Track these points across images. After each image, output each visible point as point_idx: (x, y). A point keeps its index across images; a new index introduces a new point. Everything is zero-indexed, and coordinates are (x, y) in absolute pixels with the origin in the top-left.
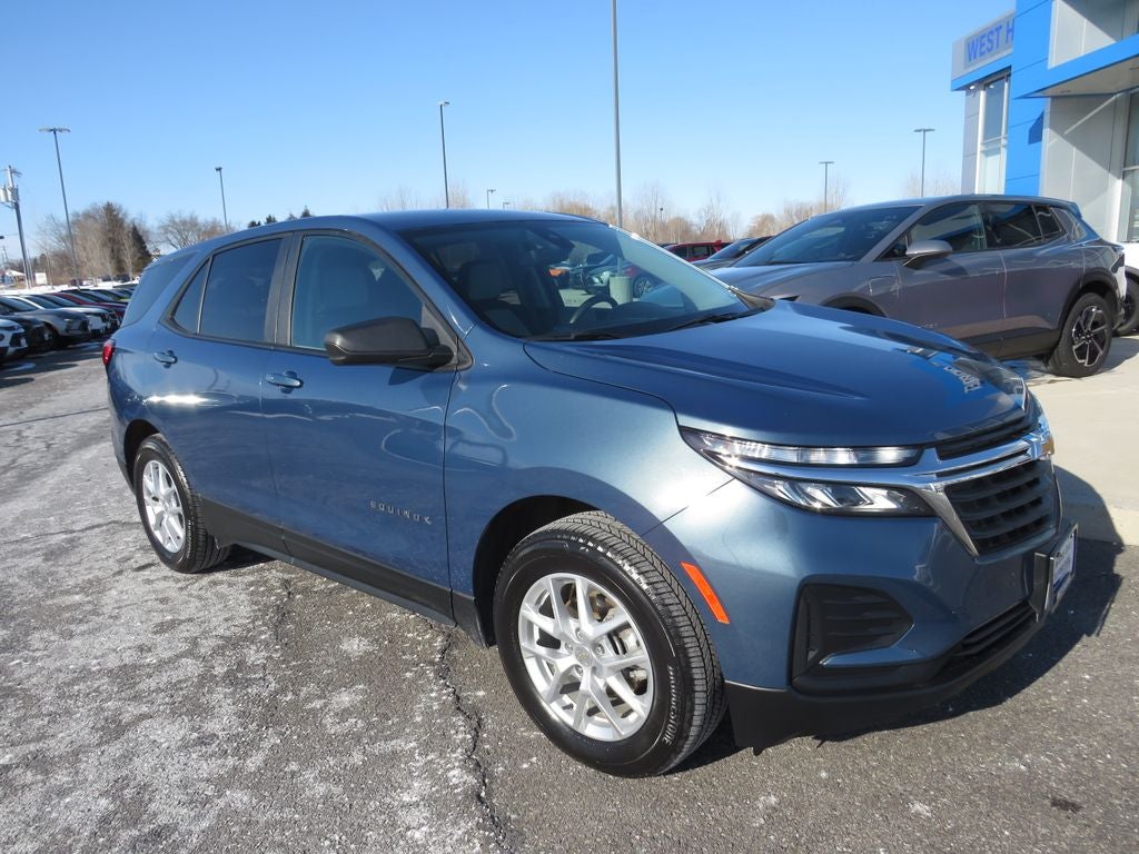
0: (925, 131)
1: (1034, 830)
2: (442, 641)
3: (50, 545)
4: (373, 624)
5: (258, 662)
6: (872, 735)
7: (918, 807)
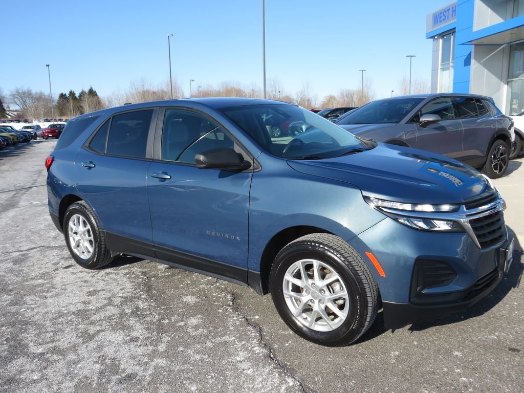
0: (411, 57)
1: (503, 359)
2: (231, 296)
3: (13, 257)
4: (194, 290)
5: (145, 307)
6: (432, 328)
7: (456, 353)
